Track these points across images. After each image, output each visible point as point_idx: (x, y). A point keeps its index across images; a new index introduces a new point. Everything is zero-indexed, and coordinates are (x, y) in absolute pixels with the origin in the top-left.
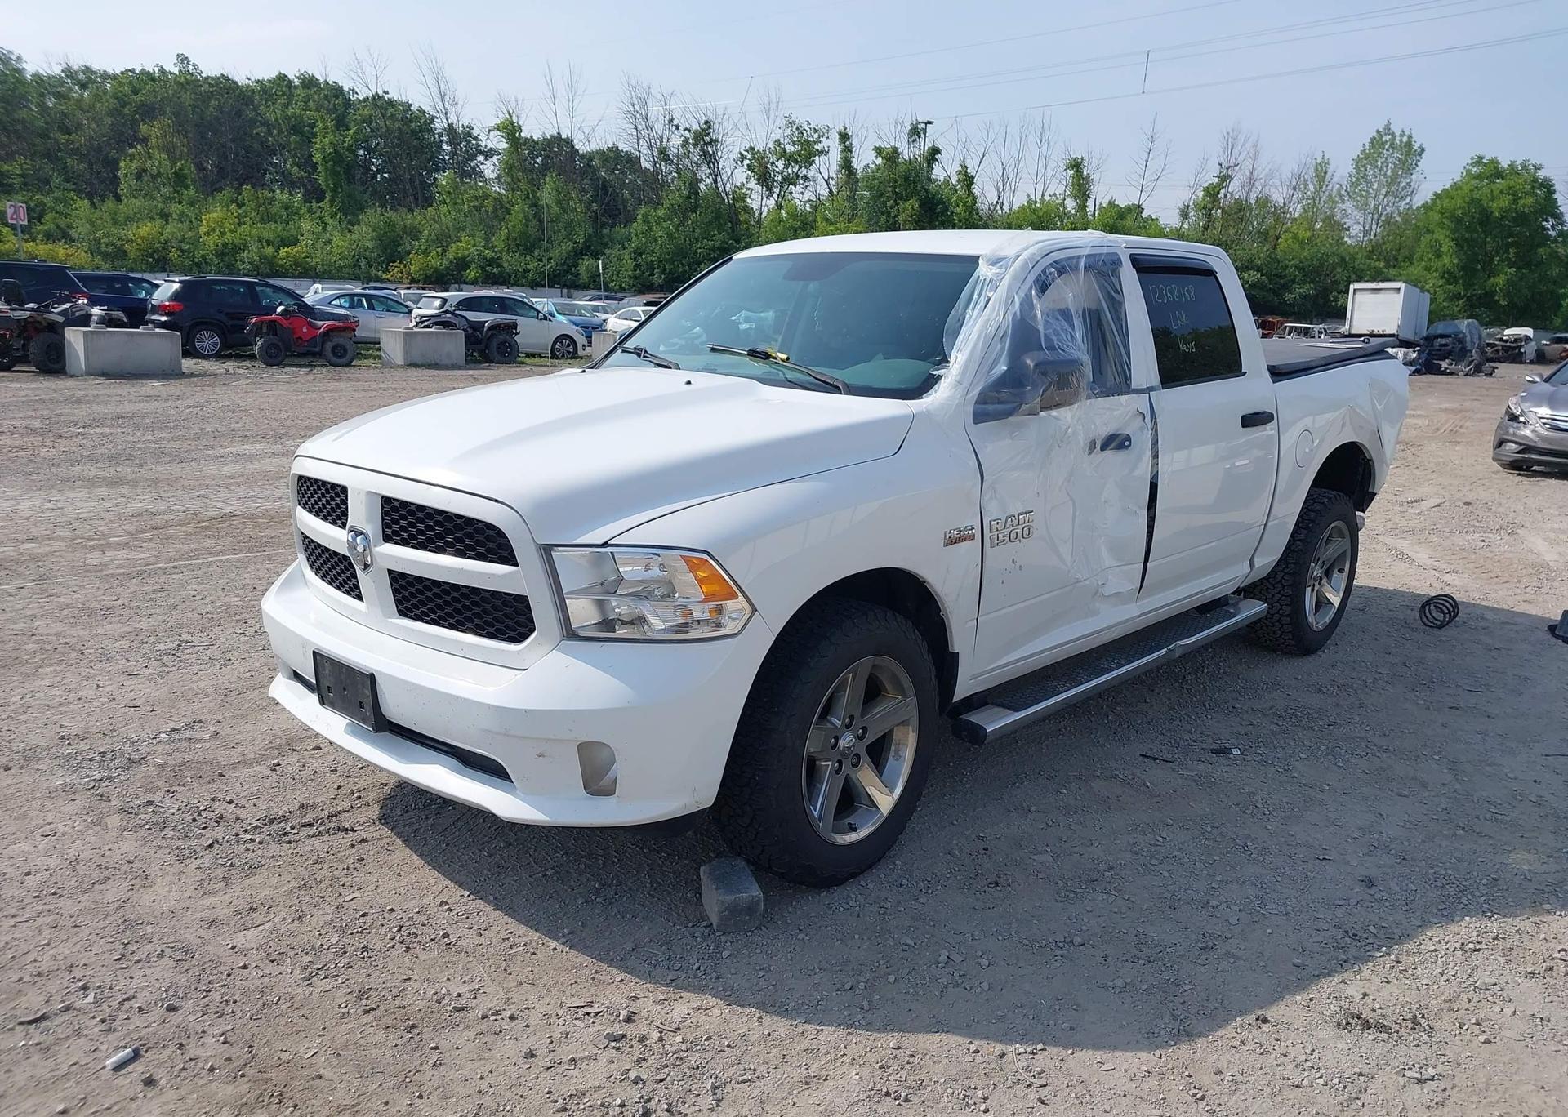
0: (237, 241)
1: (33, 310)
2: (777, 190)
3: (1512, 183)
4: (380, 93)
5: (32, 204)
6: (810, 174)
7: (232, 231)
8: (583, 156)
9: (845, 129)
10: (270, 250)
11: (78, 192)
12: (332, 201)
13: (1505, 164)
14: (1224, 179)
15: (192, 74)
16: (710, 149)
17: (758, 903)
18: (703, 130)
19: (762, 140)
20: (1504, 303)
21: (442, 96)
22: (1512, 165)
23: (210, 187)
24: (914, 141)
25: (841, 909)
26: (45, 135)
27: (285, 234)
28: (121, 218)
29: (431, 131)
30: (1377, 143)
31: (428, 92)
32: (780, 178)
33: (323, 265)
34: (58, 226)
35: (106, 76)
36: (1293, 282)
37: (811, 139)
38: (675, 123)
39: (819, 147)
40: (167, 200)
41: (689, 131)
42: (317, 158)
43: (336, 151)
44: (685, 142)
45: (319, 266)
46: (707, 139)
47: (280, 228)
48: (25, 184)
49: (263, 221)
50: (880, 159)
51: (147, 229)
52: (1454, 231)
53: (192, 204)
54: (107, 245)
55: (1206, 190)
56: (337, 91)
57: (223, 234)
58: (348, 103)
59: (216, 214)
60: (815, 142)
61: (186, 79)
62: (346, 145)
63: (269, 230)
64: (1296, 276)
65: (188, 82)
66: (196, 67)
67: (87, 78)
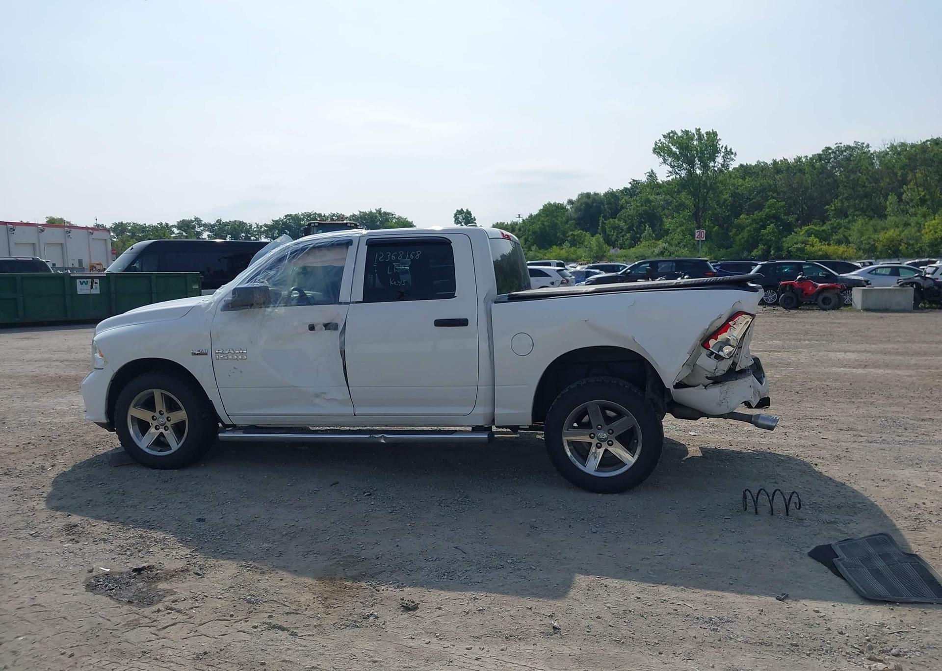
5: (835, 224)
28: (879, 228)
34: (844, 236)
40: (911, 215)
48: (835, 214)
51: (892, 233)
54: (866, 244)
59: (935, 221)
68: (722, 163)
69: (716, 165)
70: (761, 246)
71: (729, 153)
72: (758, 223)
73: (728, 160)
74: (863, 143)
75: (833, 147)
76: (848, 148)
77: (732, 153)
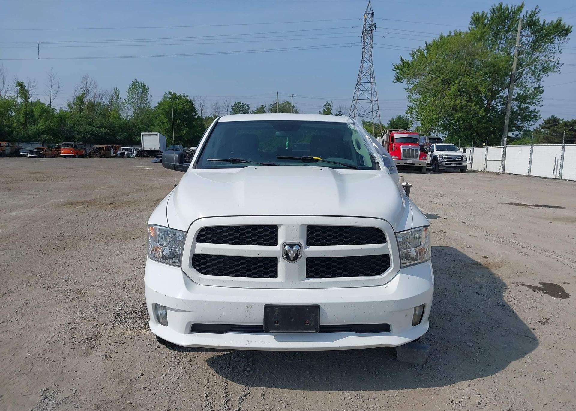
3: (182, 101)
13: (178, 95)
14: (84, 94)
20: (186, 139)
22: (180, 95)
30: (133, 84)
36: (119, 132)
52: (167, 116)
55: (77, 98)
64: (119, 130)
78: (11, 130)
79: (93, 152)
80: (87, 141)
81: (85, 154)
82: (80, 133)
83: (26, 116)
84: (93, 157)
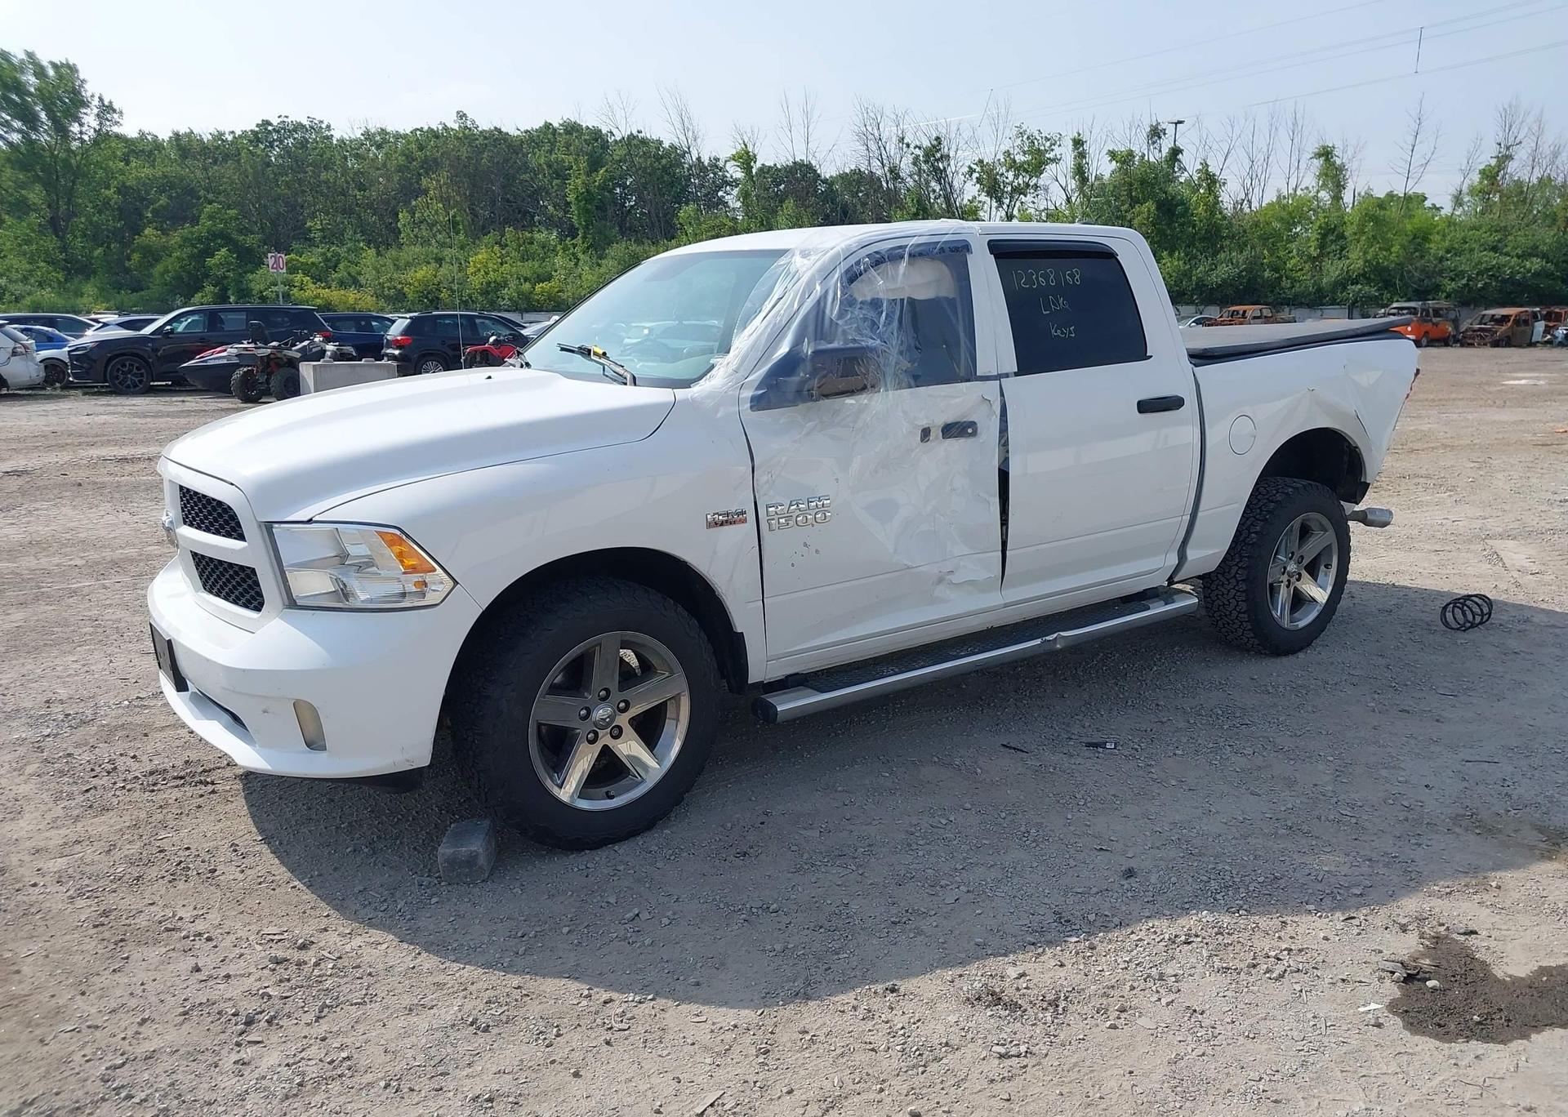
0: (499, 279)
1: (274, 347)
2: (1007, 201)
4: (635, 133)
5: (329, 255)
6: (1041, 182)
7: (494, 271)
8: (825, 181)
9: (1079, 135)
10: (527, 286)
11: (369, 243)
12: (584, 237)
14: (1504, 159)
15: (470, 129)
16: (941, 165)
17: (476, 856)
18: (934, 147)
19: (990, 152)
21: (685, 131)
23: (479, 230)
24: (1154, 143)
25: (576, 869)
26: (343, 193)
27: (540, 271)
28: (402, 263)
29: (680, 165)
31: (672, 128)
32: (1009, 188)
33: (573, 299)
34: (349, 274)
35: (398, 136)
37: (1042, 148)
38: (905, 141)
39: (1051, 155)
40: (442, 245)
41: (920, 148)
42: (571, 198)
43: (588, 191)
44: (916, 160)
45: (570, 300)
46: (938, 155)
47: (536, 266)
48: (324, 237)
49: (523, 260)
50: (1114, 162)
51: (423, 273)
53: (462, 248)
54: (389, 288)
55: (1483, 172)
56: (596, 134)
57: (487, 273)
58: (605, 145)
59: (482, 255)
60: (1047, 151)
61: (464, 133)
62: (597, 184)
63: (528, 268)
65: (466, 137)
66: (473, 122)
67: (381, 139)
68: (98, 128)
69: (84, 129)
70: (209, 289)
71: (106, 110)
72: (193, 246)
73: (108, 123)
74: (322, 122)
75: (275, 122)
76: (299, 127)
77: (114, 111)
78: (1277, 275)
79: (1474, 331)
80: (1471, 298)
81: (1454, 336)
82: (1460, 275)
83: (1324, 236)
84: (1471, 345)
